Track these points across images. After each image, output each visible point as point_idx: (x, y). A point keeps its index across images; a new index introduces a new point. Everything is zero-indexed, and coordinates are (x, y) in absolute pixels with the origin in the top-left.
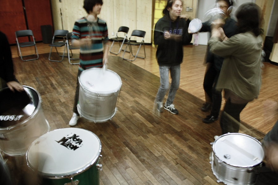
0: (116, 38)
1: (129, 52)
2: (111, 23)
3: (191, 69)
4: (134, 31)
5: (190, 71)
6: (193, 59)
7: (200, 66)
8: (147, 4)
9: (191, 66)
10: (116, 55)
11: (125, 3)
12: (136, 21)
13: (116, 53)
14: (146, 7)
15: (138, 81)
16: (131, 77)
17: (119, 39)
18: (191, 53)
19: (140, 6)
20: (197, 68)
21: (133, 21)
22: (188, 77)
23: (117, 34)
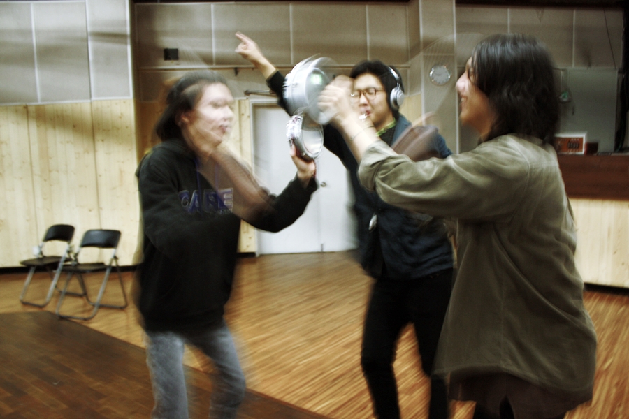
0: (39, 259)
1: (80, 296)
2: (28, 221)
3: (261, 319)
4: (88, 234)
5: (257, 325)
6: (261, 291)
7: (283, 307)
8: (123, 162)
9: (261, 312)
10: (40, 307)
11: (66, 165)
12: (100, 208)
13: (40, 302)
14: (121, 172)
15: (98, 383)
16: (77, 371)
17: (47, 262)
18: (255, 277)
19: (105, 170)
20: (277, 314)
21: (90, 210)
22: (255, 343)
23: (40, 247)
